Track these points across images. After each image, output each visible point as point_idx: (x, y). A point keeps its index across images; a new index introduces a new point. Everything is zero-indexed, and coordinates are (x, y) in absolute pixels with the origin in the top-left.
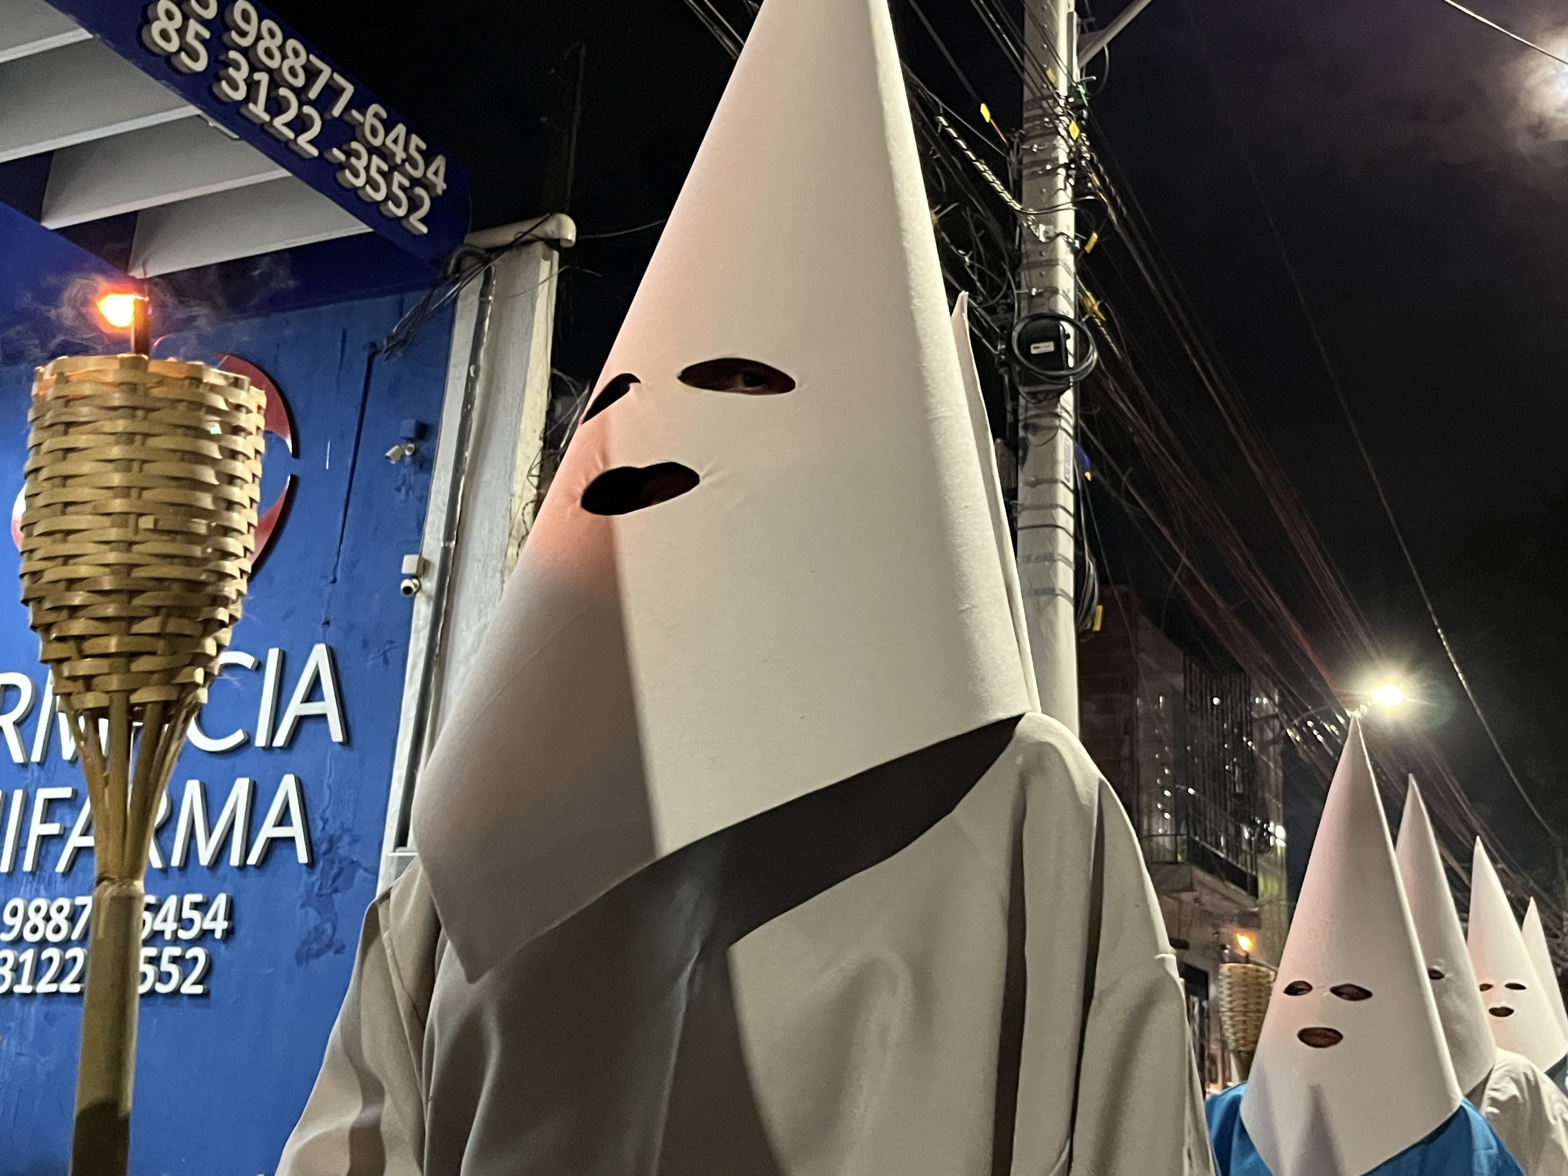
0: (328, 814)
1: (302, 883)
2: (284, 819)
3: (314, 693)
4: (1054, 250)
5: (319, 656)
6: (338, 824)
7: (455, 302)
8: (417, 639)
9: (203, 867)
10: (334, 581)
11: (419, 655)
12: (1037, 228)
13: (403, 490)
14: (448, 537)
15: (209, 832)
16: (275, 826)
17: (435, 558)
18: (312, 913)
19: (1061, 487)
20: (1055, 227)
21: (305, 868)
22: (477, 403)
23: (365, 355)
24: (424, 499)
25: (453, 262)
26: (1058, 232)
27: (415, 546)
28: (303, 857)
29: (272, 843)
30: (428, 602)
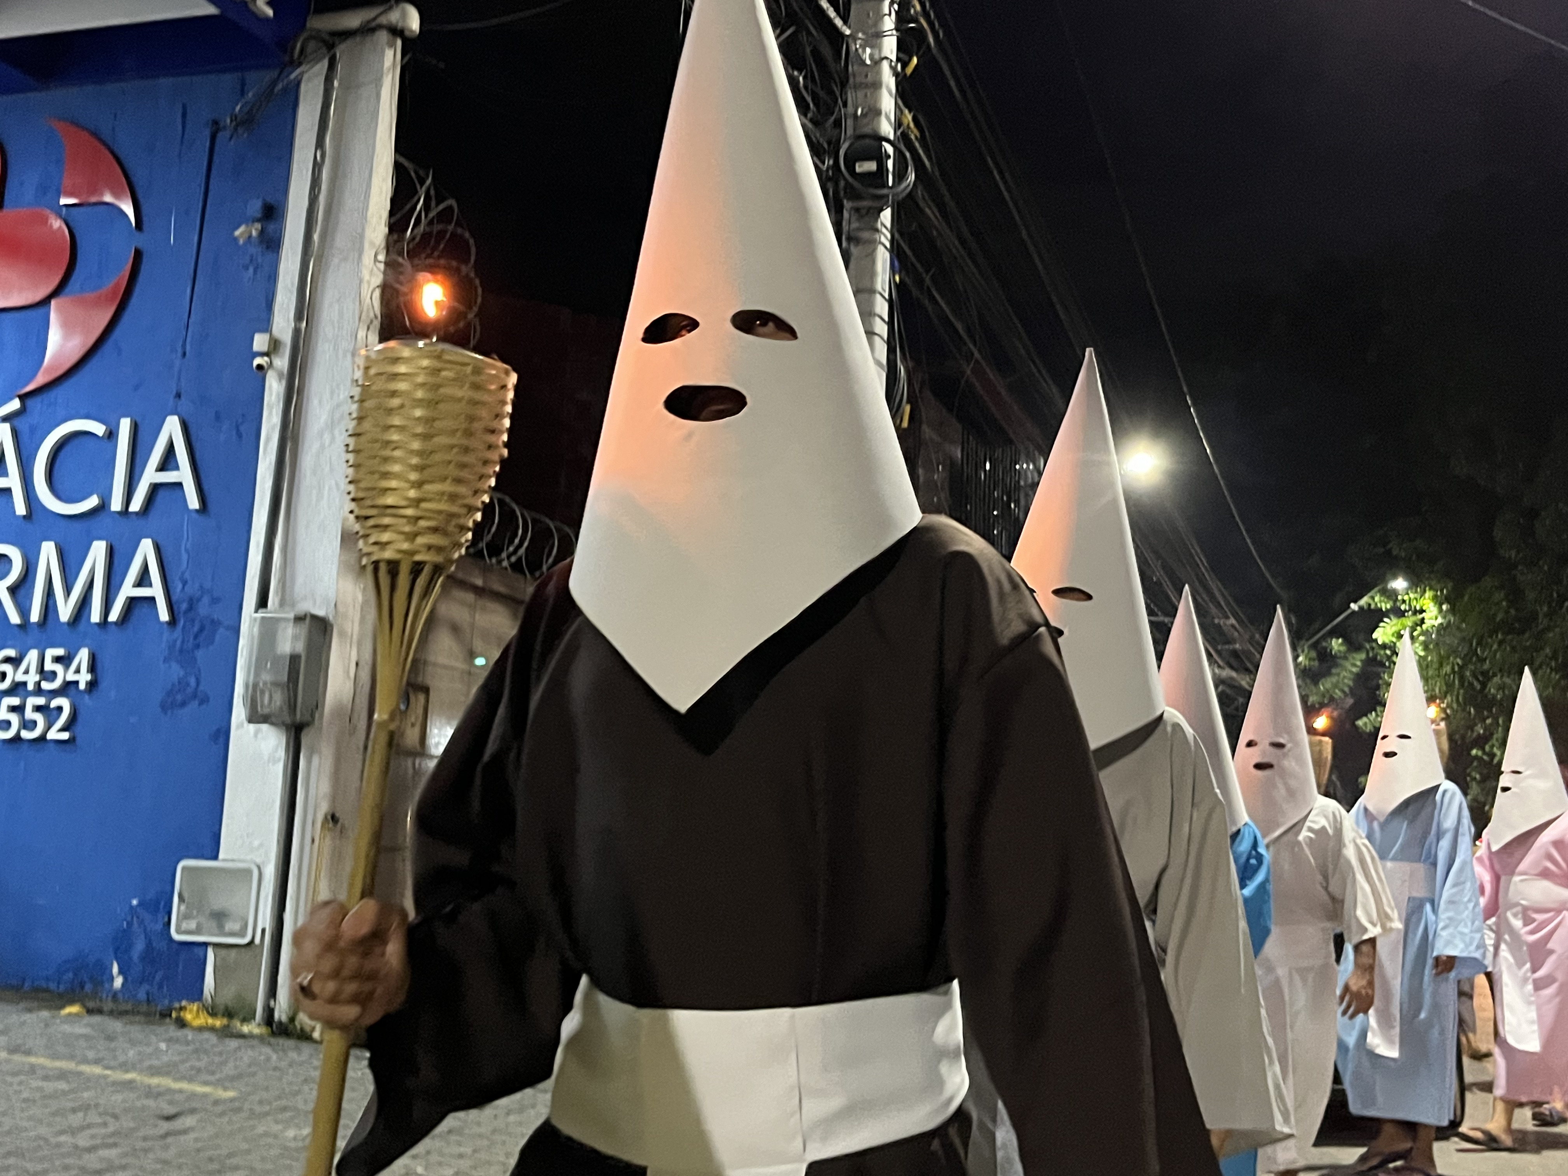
0: (187, 575)
1: (165, 639)
2: (143, 580)
3: (168, 461)
4: (879, 73)
5: (172, 427)
6: (197, 586)
7: (298, 84)
8: (270, 414)
9: (64, 624)
10: (184, 354)
11: (273, 429)
12: (864, 51)
13: (251, 270)
14: (299, 317)
15: (68, 590)
16: (134, 586)
17: (286, 337)
18: (175, 666)
19: (878, 297)
20: (880, 51)
21: (165, 626)
22: (324, 187)
23: (207, 133)
24: (273, 278)
25: (299, 46)
26: (883, 56)
27: (266, 327)
28: (164, 615)
29: (132, 602)
30: (280, 380)
